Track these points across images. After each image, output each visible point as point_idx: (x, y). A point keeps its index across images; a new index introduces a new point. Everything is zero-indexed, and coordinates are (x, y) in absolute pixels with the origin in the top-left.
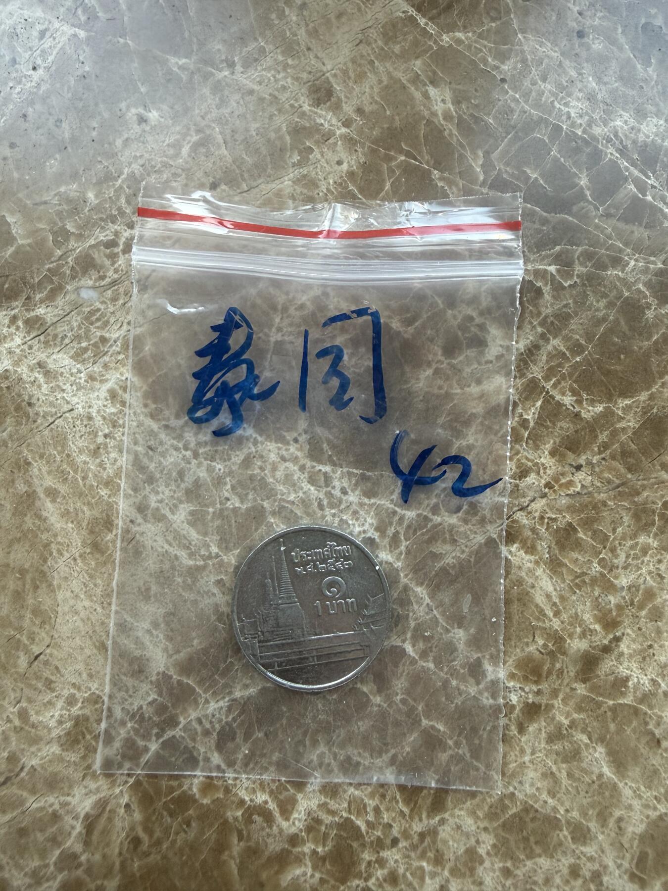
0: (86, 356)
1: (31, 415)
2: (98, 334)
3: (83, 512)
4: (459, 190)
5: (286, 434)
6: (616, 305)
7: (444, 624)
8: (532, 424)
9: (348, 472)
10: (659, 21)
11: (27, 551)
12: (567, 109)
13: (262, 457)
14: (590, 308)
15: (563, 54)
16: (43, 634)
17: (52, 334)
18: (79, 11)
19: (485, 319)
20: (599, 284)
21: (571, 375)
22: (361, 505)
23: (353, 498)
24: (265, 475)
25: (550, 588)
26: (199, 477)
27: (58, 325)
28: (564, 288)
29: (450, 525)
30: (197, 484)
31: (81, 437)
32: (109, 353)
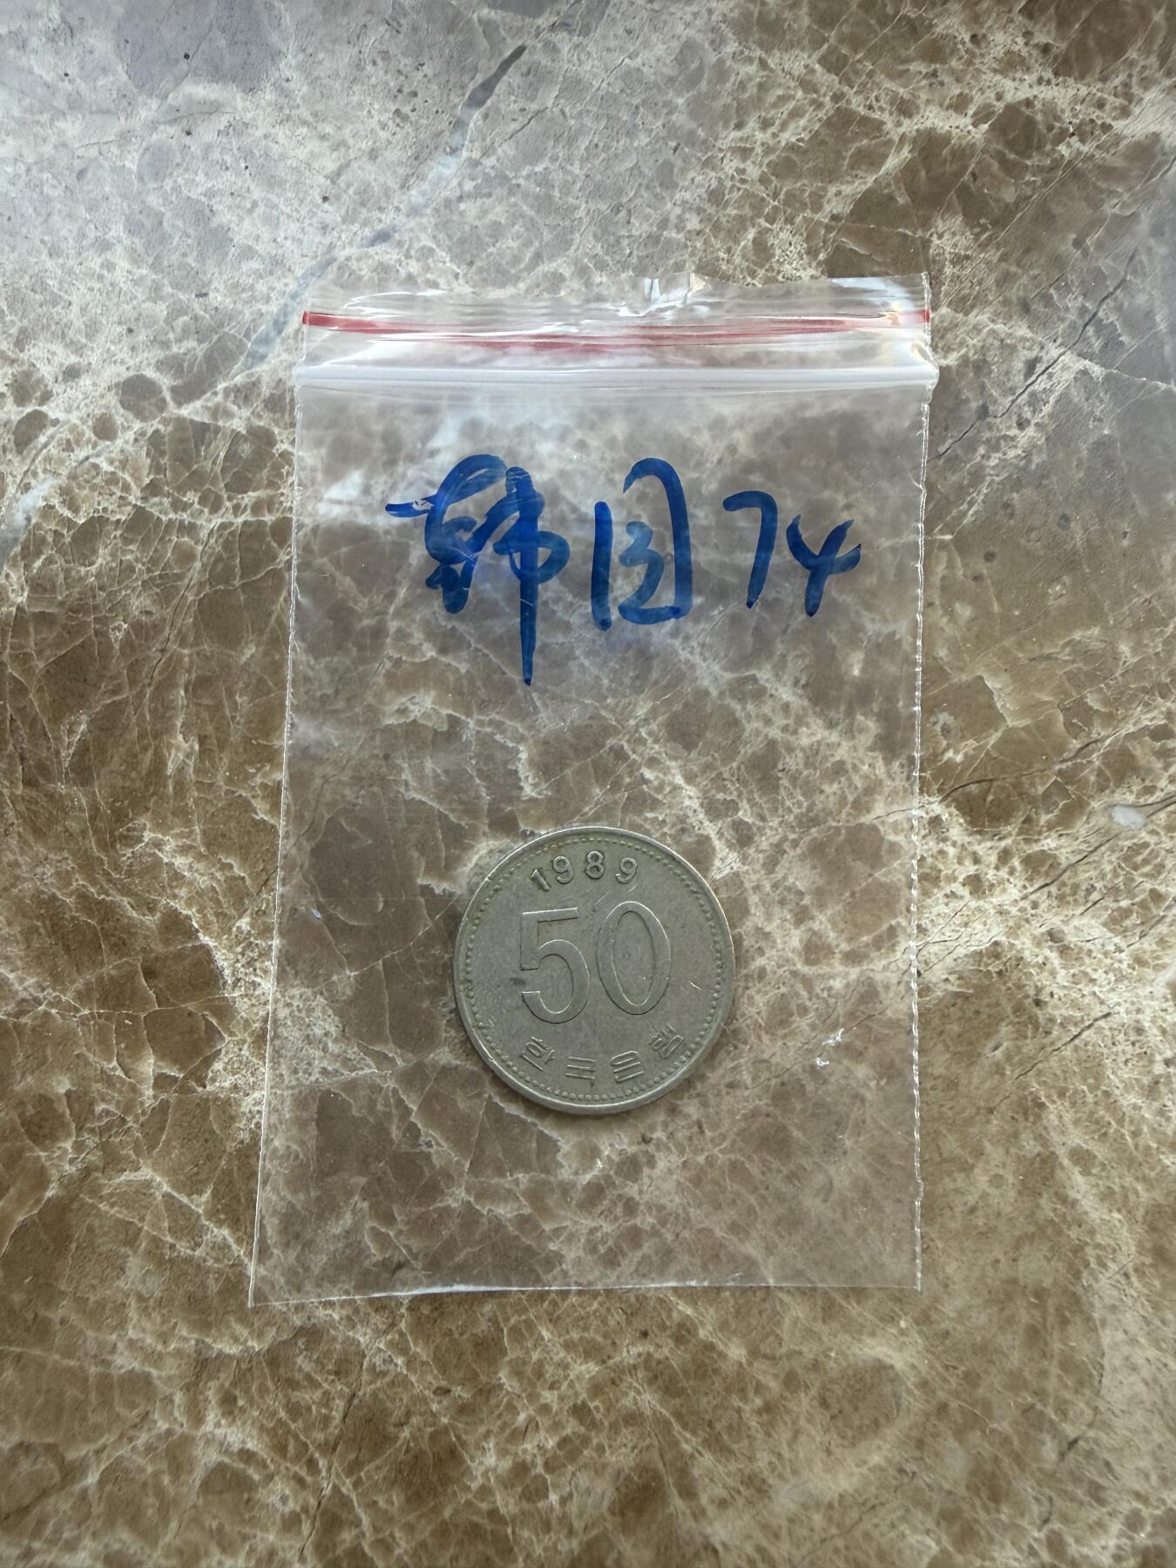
0: (1127, 923)
1: (1042, 1020)
2: (1148, 886)
3: (1137, 1193)
11: (1046, 1257)
16: (1082, 1405)
17: (1069, 882)
18: (1090, 331)
27: (1081, 868)
31: (1126, 1062)
32: (1168, 920)
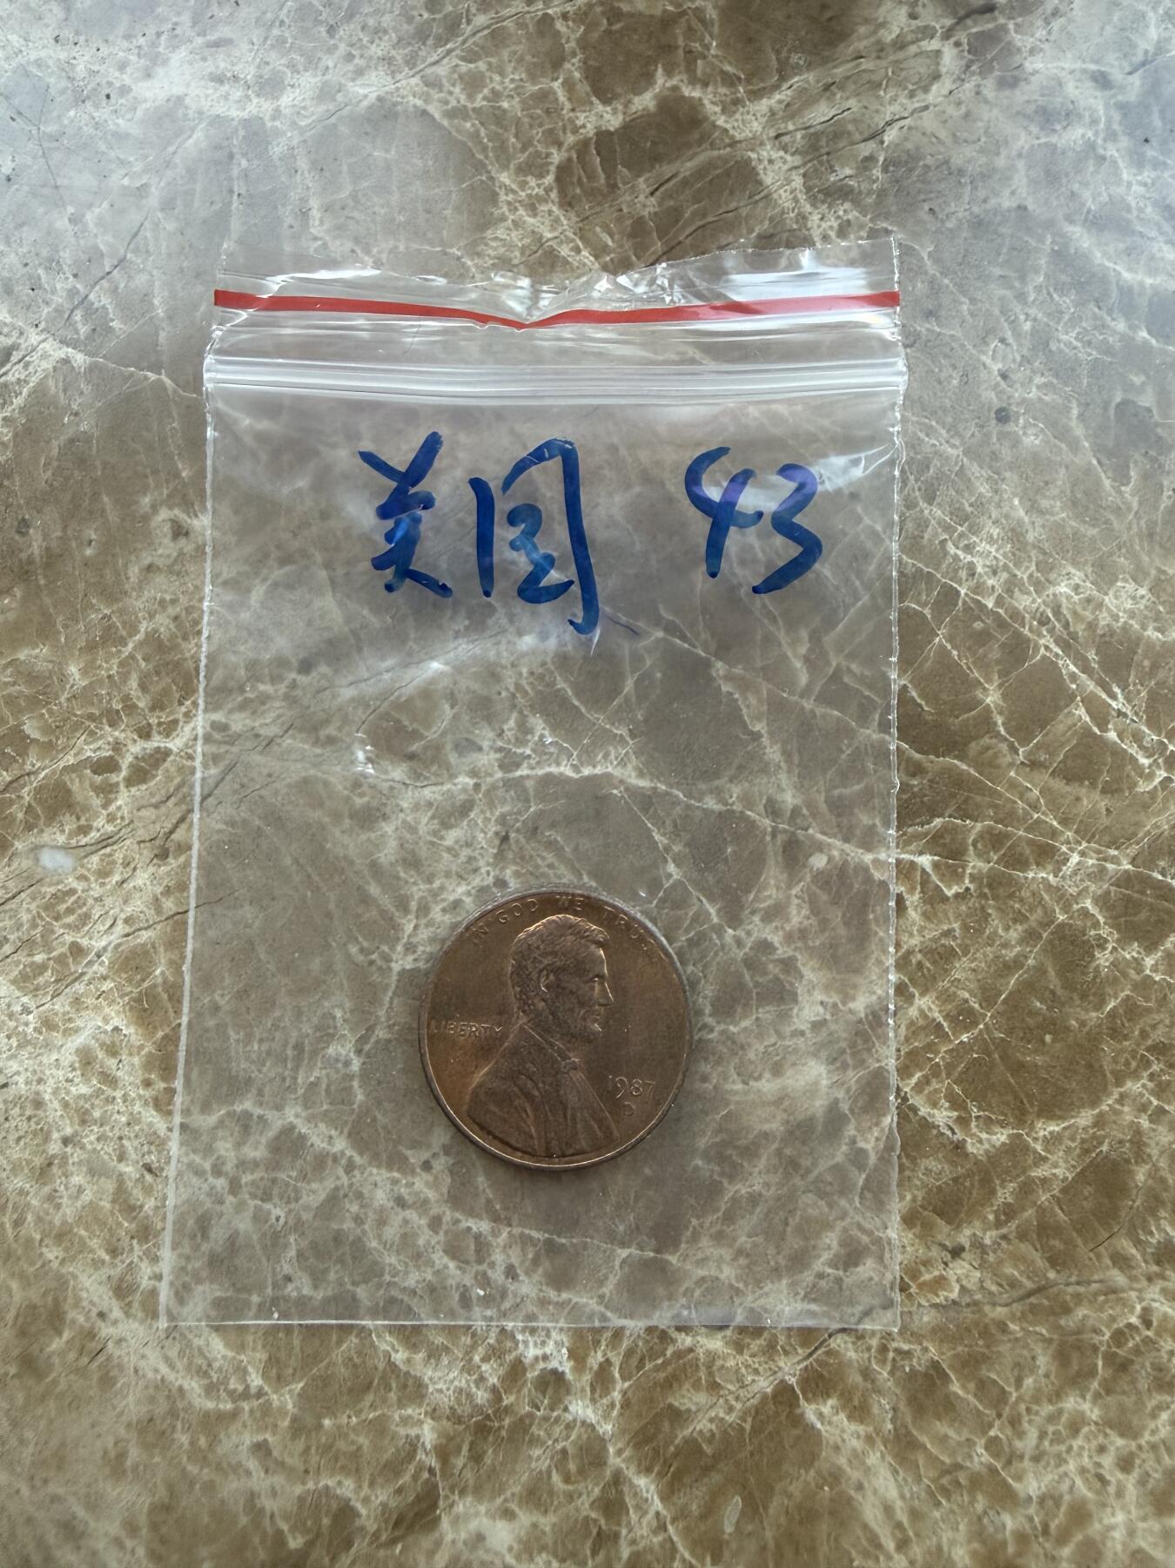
0: (41, 980)
2: (69, 939)
4: (760, 701)
5: (409, 1153)
6: (1040, 937)
7: (687, 1556)
8: (873, 1159)
9: (522, 1235)
10: (1147, 400)
12: (969, 558)
13: (359, 1196)
14: (991, 941)
15: (966, 452)
18: (78, 316)
19: (796, 949)
20: (1011, 896)
21: (950, 1067)
22: (543, 1302)
23: (527, 1287)
24: (364, 1232)
25: (893, 1493)
26: (237, 1231)
28: (945, 899)
29: (708, 1353)
30: (232, 1241)
31: (19, 1139)
32: (86, 978)
